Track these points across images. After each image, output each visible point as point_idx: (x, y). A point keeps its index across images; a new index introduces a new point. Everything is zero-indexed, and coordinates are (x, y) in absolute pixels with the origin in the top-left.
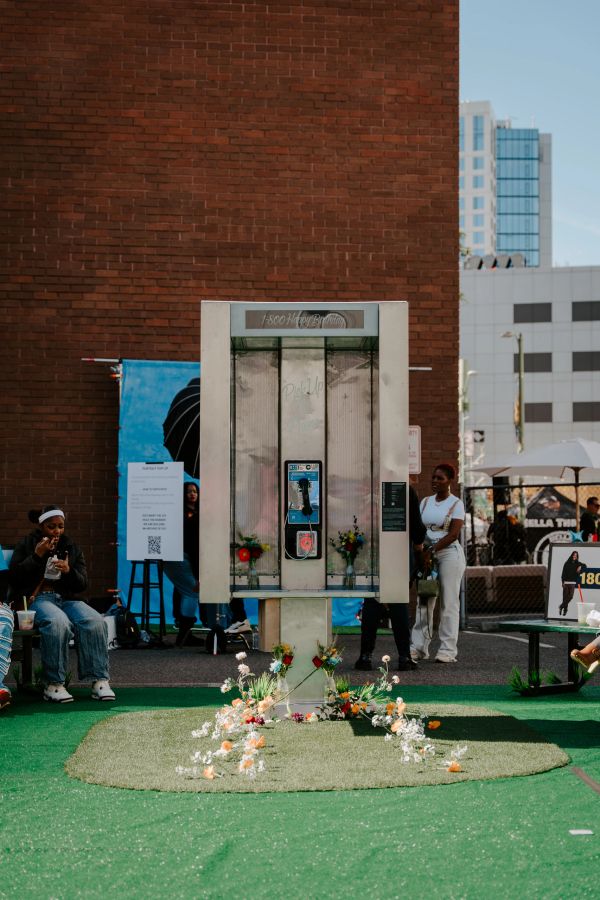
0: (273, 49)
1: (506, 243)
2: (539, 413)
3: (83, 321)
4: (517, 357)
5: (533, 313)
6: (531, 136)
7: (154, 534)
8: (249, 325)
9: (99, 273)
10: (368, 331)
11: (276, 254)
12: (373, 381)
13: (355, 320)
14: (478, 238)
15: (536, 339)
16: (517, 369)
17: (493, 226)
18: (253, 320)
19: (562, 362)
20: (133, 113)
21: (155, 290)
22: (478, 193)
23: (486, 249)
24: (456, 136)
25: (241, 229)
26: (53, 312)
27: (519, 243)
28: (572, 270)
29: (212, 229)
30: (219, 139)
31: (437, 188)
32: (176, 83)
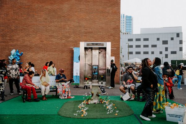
0: (95, 5)
1: (127, 31)
2: (131, 53)
3: (69, 42)
4: (128, 46)
5: (130, 40)
6: (131, 17)
7: (77, 72)
8: (87, 45)
9: (71, 36)
10: (104, 46)
11: (95, 33)
12: (106, 53)
13: (103, 45)
14: (123, 30)
15: (131, 43)
16: (128, 47)
17: (125, 29)
18: (88, 45)
19: (134, 46)
20: (76, 14)
21: (79, 38)
22: (124, 24)
23: (125, 32)
24: (120, 17)
25: (90, 30)
26: (65, 41)
27: (129, 31)
28: (136, 34)
29: (86, 29)
30: (87, 17)
31: (117, 24)
32: (82, 10)
